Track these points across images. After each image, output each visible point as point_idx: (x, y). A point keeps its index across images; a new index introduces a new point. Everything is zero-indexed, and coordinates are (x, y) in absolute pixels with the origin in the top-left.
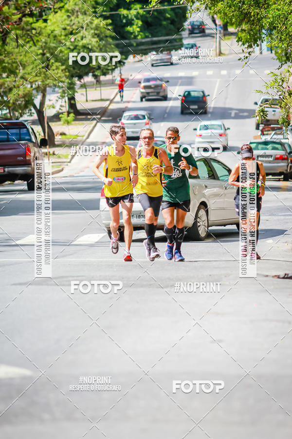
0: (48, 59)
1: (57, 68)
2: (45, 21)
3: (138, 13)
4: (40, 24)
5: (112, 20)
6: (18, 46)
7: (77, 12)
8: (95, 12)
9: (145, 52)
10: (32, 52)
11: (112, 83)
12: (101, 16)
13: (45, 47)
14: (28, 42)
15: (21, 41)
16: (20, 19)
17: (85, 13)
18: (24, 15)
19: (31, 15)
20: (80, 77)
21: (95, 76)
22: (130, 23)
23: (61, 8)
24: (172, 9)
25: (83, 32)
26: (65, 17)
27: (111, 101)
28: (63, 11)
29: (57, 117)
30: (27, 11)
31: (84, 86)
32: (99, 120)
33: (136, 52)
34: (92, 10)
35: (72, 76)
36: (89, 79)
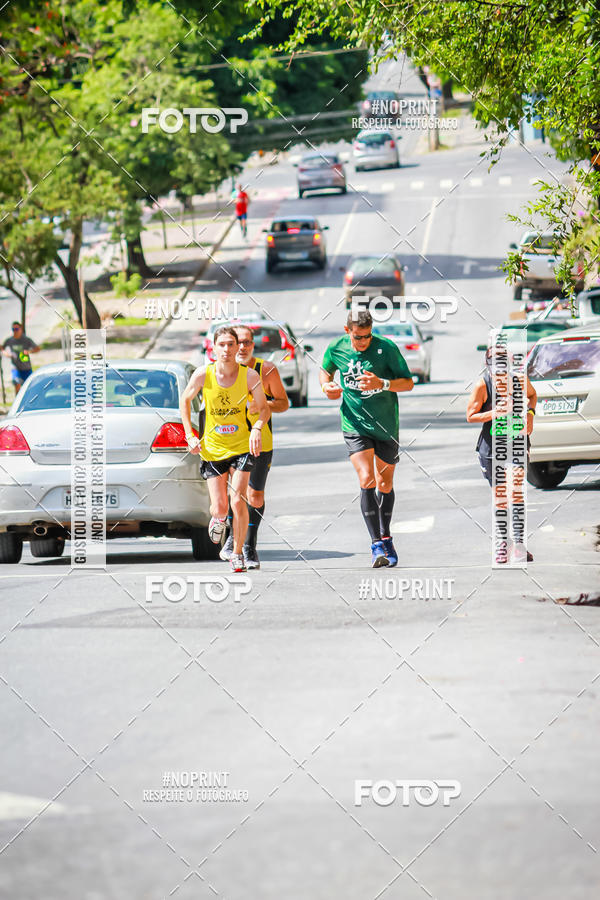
0: (85, 164)
1: (104, 182)
2: (78, 85)
3: (267, 66)
4: (67, 92)
5: (214, 81)
6: (23, 139)
7: (142, 65)
8: (180, 65)
9: (281, 146)
10: (52, 151)
11: (218, 209)
12: (193, 73)
13: (78, 139)
14: (43, 130)
15: (28, 128)
16: (26, 83)
17: (159, 69)
18: (35, 75)
19: (48, 74)
20: (150, 202)
21: (182, 197)
22: (250, 86)
23: (108, 59)
24: (338, 57)
26: (118, 76)
27: (217, 247)
28: (114, 64)
29: (104, 283)
30: (41, 66)
31: (159, 217)
32: (191, 287)
33: (264, 147)
34: (172, 62)
35: (134, 197)
36: (169, 202)
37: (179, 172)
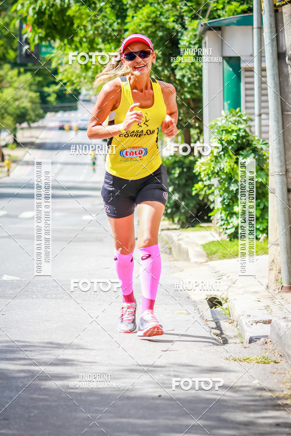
2: (2, 92)
3: (54, 90)
5: (40, 93)
8: (30, 88)
9: (57, 111)
11: (38, 128)
12: (34, 91)
17: (25, 89)
20: (20, 123)
21: (29, 124)
22: (49, 95)
25: (23, 100)
26: (12, 91)
27: (37, 138)
28: (12, 87)
29: (6, 146)
31: (22, 129)
32: (30, 148)
33: (51, 111)
35: (17, 122)
36: (25, 125)
37: (28, 117)
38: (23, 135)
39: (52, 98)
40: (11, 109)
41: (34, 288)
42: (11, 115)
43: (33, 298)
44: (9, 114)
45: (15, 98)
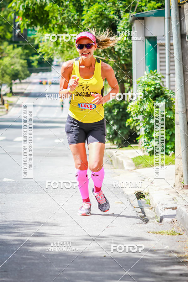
0: (4, 74)
2: (3, 60)
3: (36, 58)
5: (27, 61)
9: (38, 72)
11: (26, 83)
12: (23, 59)
13: (2, 69)
17: (17, 58)
20: (15, 80)
22: (33, 62)
25: (16, 65)
27: (25, 89)
29: (5, 95)
31: (16, 84)
32: (21, 96)
33: (35, 72)
34: (19, 57)
35: (12, 79)
36: (17, 81)
37: (19, 76)
38: (17, 88)
39: (35, 64)
40: (9, 71)
41: (24, 187)
42: (9, 75)
43: (23, 193)
44: (7, 74)
45: (11, 63)
